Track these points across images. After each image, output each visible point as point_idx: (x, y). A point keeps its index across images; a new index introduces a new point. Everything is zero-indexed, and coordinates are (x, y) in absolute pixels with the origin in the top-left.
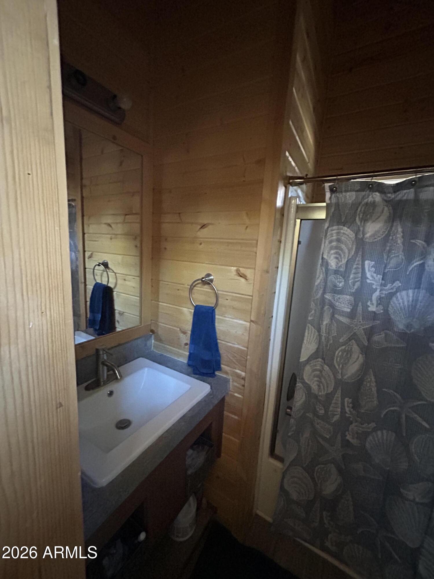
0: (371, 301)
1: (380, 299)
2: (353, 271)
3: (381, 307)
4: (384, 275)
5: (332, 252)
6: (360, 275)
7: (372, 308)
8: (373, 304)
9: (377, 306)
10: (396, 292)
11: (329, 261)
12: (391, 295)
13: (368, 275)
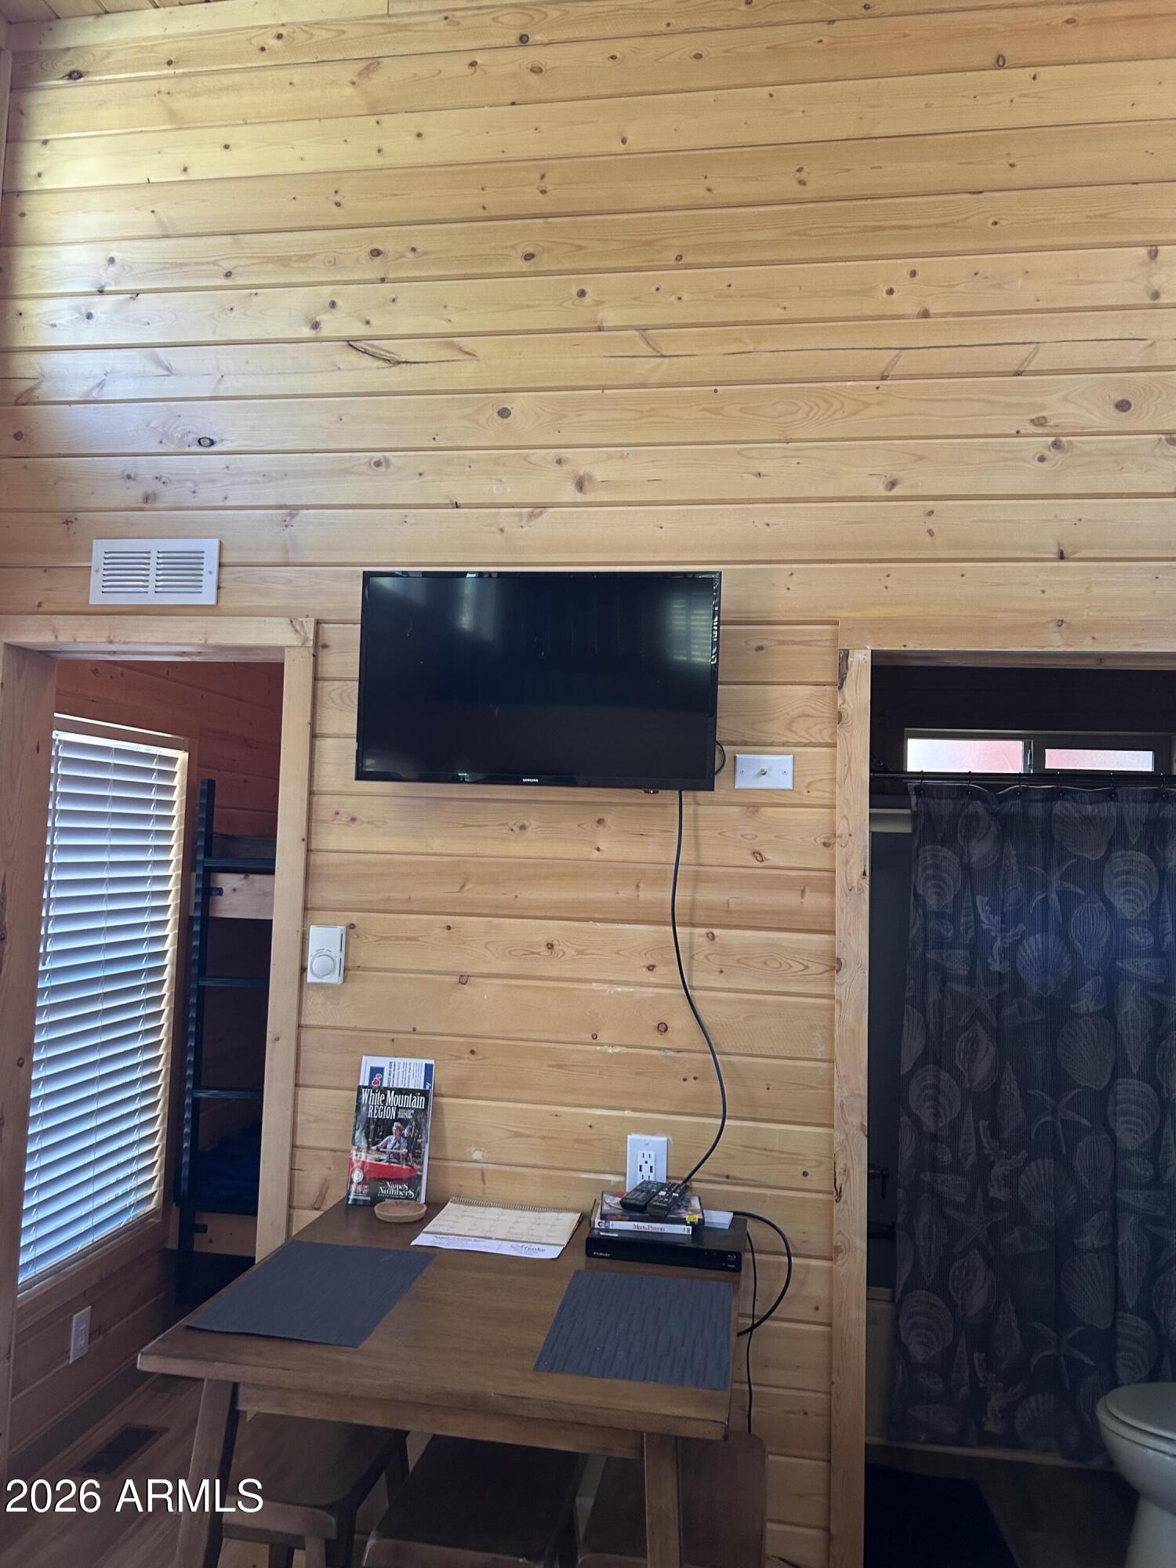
0: (992, 956)
1: (1003, 951)
2: (963, 912)
3: (1007, 963)
4: (1003, 915)
5: (929, 884)
6: (972, 917)
7: (996, 967)
8: (994, 960)
9: (1001, 963)
10: (1020, 941)
11: (927, 899)
12: (1016, 944)
13: (983, 917)
